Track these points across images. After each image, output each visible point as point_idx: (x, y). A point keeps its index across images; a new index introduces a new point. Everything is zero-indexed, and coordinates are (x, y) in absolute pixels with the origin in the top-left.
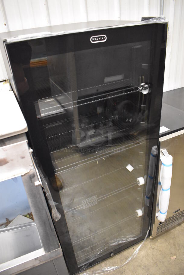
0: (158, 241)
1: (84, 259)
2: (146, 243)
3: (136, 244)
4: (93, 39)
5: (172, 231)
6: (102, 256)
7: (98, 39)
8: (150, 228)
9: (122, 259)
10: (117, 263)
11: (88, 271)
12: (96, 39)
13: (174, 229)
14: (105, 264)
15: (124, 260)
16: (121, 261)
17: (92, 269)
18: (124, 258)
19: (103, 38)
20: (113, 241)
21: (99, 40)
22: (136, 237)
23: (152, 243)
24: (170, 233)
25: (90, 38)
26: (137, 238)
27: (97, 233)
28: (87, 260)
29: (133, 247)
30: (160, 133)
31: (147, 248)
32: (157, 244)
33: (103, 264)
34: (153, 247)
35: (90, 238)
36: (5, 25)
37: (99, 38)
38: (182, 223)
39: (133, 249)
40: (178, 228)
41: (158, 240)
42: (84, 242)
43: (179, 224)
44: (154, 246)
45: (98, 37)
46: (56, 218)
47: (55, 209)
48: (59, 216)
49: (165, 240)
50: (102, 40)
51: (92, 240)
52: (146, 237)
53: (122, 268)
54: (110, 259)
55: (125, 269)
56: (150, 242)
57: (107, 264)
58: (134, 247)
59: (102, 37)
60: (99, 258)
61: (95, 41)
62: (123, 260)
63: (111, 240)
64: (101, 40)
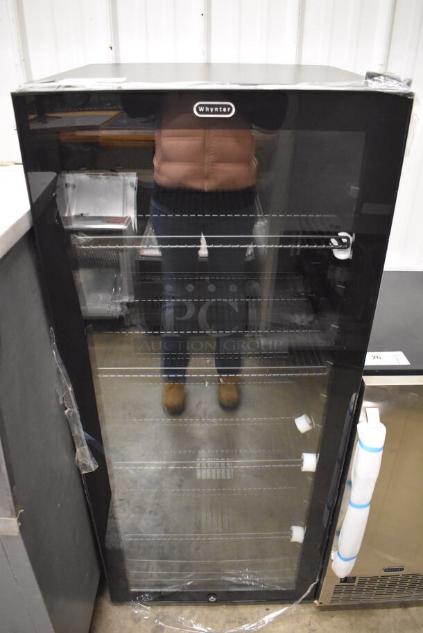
0: (334, 619)
1: (155, 580)
2: (302, 610)
3: (279, 602)
4: (201, 109)
5: (380, 612)
6: (194, 592)
7: (212, 110)
8: (318, 580)
9: (232, 619)
10: (216, 623)
11: (149, 608)
12: (207, 109)
13: (386, 610)
15: (234, 624)
16: (229, 622)
17: (159, 609)
18: (237, 620)
19: (225, 110)
20: (232, 572)
21: (214, 113)
22: (285, 587)
23: (315, 617)
24: (372, 615)
25: (195, 104)
26: (284, 589)
28: (161, 585)
29: (268, 607)
30: (366, 364)
31: (298, 622)
32: (326, 624)
33: (187, 610)
34: (312, 627)
36: (111, 48)
37: (216, 109)
38: (412, 606)
39: (267, 609)
40: (398, 611)
41: (333, 617)
43: (404, 605)
44: (318, 627)
45: (214, 106)
46: (85, 467)
47: (86, 447)
48: (93, 466)
49: (351, 624)
50: (223, 113)
52: (304, 596)
54: (207, 607)
56: (313, 612)
57: (195, 614)
58: (271, 607)
59: (223, 106)
60: (186, 593)
61: (205, 112)
62: (232, 622)
63: (231, 567)
64: (219, 113)
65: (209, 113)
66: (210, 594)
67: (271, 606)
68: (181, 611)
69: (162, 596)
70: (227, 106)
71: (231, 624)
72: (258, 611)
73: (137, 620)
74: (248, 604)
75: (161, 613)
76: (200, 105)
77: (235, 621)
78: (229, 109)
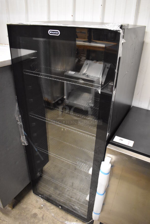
3: (82, 221)
4: (50, 32)
6: (58, 203)
10: (58, 216)
12: (52, 32)
14: (54, 208)
16: (62, 217)
18: (65, 218)
21: (54, 34)
27: (73, 190)
29: (78, 220)
35: (66, 189)
36: (72, 16)
39: (77, 221)
42: (61, 186)
46: (24, 143)
47: (24, 137)
48: (26, 144)
50: (56, 34)
51: (66, 190)
53: (57, 221)
55: (57, 223)
57: (54, 209)
59: (56, 32)
62: (63, 218)
65: (52, 34)
66: (60, 205)
67: (79, 220)
68: (51, 207)
69: (48, 199)
70: (58, 32)
71: (62, 219)
72: (73, 219)
73: (37, 202)
74: (72, 216)
75: (45, 204)
76: (50, 31)
77: (64, 219)
78: (58, 33)
